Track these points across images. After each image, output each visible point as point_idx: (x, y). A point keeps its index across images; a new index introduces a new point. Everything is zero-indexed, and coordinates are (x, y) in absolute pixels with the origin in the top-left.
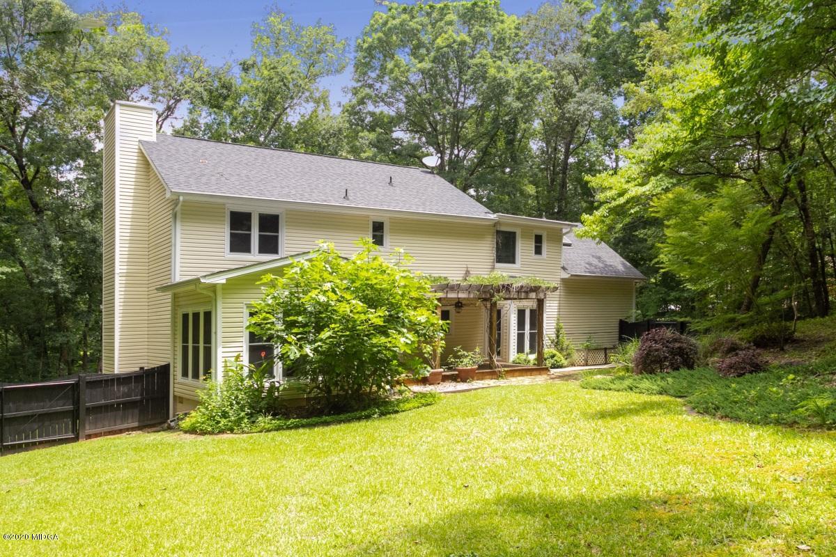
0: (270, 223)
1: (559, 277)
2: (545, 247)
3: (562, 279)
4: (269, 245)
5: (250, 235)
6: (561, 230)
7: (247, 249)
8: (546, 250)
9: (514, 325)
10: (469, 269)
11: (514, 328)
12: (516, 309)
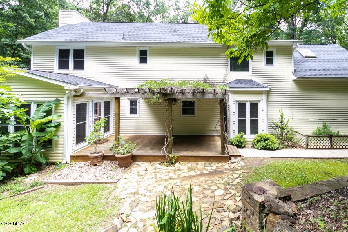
0: (79, 54)
1: (291, 79)
2: (275, 59)
3: (293, 80)
4: (79, 65)
5: (69, 60)
6: (291, 46)
7: (67, 67)
8: (276, 61)
9: (234, 114)
10: (208, 76)
11: (234, 116)
12: (235, 102)
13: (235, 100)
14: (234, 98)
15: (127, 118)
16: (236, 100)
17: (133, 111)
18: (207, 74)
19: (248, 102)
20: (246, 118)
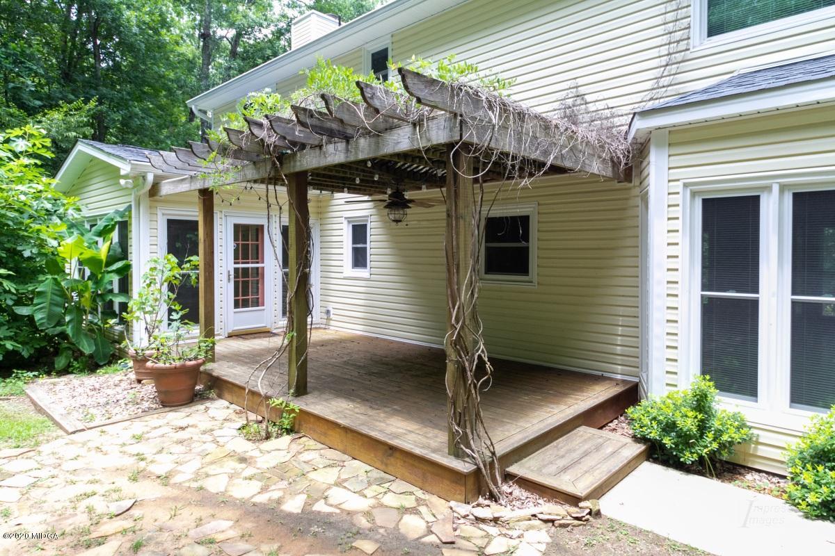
9: (672, 263)
10: (582, 90)
11: (672, 276)
12: (682, 198)
13: (678, 186)
14: (675, 173)
15: (345, 278)
16: (685, 185)
17: (359, 258)
18: (580, 81)
19: (776, 188)
20: (757, 292)
